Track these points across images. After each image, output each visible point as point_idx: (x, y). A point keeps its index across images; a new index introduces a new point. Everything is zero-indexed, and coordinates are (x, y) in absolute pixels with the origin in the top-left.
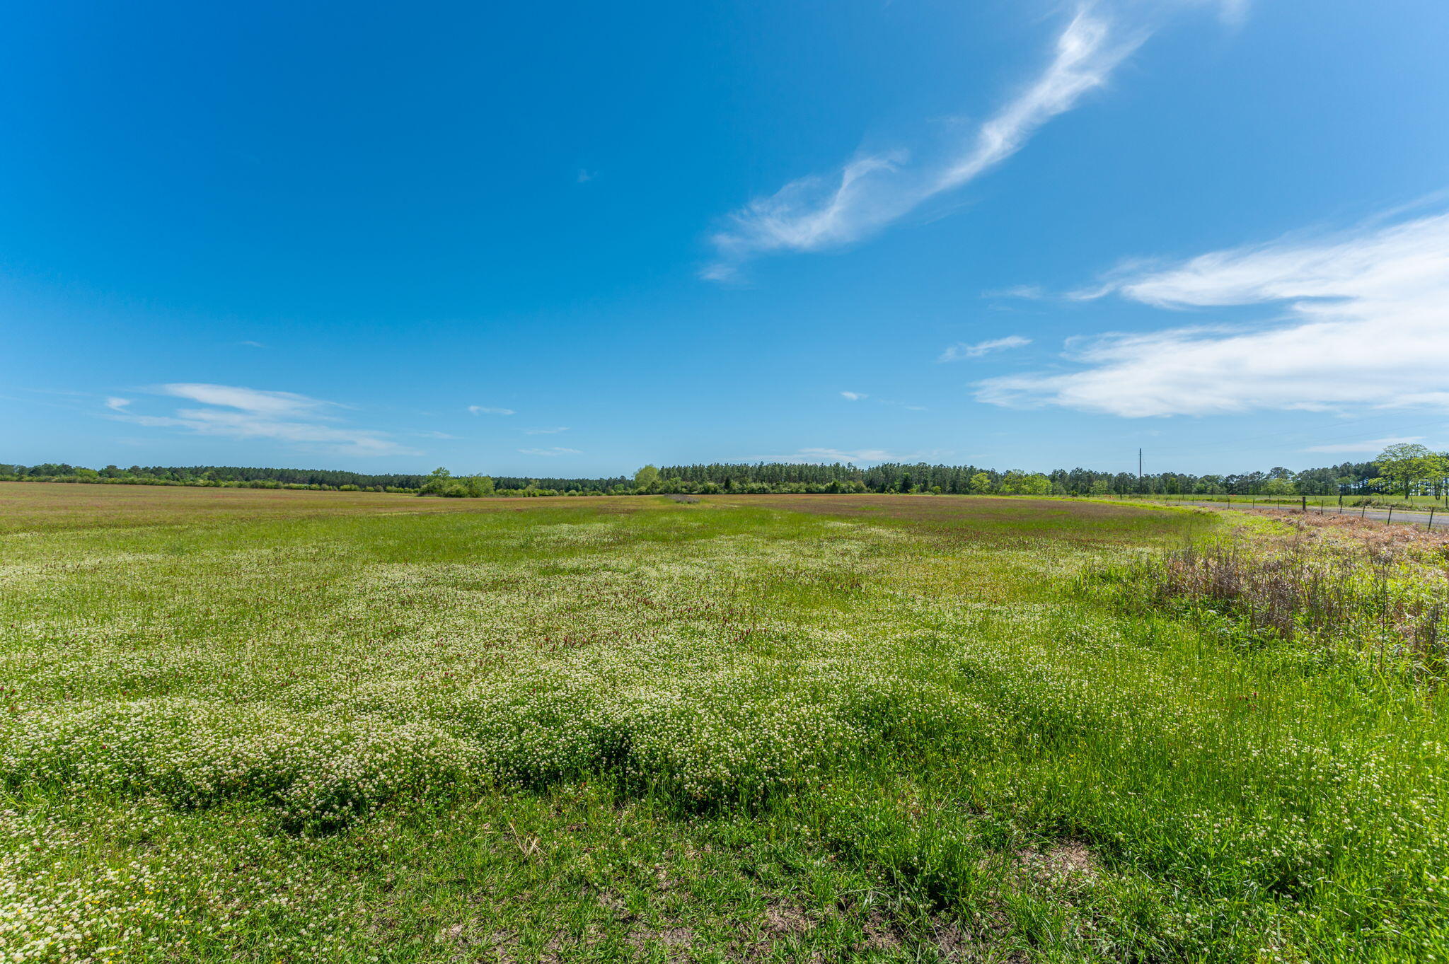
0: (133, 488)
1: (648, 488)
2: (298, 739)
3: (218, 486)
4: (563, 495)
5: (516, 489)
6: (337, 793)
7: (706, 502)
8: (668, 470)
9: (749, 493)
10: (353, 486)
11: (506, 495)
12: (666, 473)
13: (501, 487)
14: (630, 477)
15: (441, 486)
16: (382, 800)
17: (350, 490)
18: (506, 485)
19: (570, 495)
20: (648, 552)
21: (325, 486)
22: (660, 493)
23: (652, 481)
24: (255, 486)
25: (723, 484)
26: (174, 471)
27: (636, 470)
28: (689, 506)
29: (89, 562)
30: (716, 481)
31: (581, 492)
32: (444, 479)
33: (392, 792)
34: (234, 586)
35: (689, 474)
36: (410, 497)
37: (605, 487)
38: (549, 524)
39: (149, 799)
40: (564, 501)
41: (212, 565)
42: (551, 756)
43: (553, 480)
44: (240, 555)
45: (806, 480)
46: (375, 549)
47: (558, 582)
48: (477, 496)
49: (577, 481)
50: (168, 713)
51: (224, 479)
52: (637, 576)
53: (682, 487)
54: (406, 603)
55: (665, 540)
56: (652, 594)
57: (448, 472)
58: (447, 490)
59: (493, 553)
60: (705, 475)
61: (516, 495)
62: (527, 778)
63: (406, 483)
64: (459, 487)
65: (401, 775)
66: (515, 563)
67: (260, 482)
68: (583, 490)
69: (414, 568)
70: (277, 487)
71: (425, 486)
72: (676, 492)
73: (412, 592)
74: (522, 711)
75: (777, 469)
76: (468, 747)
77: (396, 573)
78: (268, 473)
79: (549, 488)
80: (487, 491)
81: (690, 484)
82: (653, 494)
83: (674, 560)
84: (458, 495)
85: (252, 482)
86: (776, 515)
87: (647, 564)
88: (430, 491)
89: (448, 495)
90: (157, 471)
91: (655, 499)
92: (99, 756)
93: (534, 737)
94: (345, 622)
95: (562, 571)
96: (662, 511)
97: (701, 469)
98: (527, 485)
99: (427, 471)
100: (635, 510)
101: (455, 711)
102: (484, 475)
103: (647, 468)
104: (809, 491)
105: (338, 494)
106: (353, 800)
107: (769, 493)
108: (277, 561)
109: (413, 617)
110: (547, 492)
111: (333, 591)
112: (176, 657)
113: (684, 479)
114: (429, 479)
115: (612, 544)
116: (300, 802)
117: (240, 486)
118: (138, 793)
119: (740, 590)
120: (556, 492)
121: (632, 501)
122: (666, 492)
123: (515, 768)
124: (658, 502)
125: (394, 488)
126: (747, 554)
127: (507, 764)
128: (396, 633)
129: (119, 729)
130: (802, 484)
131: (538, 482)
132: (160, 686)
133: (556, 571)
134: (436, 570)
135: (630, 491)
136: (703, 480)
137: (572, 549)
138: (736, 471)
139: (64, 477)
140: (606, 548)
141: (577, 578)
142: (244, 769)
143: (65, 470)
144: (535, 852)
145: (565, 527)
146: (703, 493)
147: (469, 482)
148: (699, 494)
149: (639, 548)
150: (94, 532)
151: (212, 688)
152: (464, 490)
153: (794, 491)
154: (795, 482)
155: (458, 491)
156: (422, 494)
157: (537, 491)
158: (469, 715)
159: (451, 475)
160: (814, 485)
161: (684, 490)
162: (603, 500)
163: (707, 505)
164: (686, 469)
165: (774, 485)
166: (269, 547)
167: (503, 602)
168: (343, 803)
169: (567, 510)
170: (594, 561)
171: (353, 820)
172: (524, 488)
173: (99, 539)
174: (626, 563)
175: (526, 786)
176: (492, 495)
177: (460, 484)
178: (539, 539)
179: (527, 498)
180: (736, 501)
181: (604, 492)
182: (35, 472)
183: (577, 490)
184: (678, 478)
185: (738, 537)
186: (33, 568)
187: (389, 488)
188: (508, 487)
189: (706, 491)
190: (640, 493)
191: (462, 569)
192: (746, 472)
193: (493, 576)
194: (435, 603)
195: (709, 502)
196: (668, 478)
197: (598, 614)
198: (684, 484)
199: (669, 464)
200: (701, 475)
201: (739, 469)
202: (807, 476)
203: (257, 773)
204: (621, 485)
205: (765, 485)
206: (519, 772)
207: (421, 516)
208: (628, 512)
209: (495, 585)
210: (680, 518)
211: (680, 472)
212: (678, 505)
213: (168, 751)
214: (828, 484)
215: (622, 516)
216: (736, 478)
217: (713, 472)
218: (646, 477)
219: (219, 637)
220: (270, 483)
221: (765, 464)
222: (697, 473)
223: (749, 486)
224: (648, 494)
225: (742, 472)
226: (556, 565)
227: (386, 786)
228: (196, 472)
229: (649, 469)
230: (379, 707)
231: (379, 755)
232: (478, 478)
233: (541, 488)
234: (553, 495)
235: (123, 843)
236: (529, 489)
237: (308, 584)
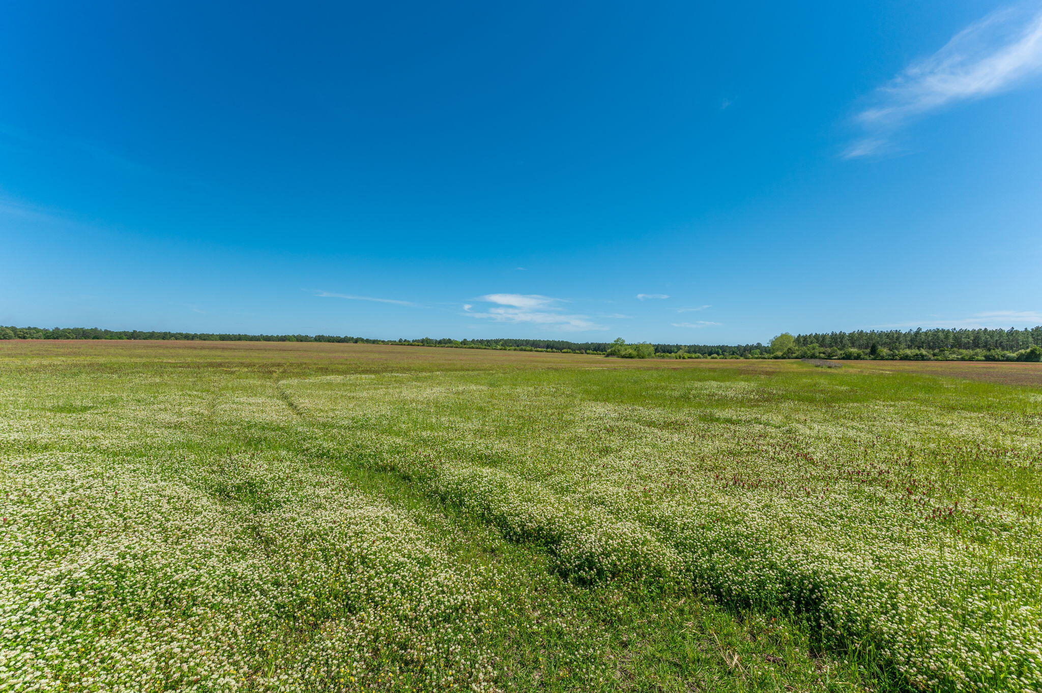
0: (472, 350)
1: (784, 353)
2: (561, 514)
3: (505, 350)
4: (706, 358)
5: (670, 353)
6: (587, 559)
7: (849, 367)
8: (805, 338)
9: (901, 359)
10: (569, 350)
11: (663, 357)
12: (803, 341)
13: (659, 352)
14: (765, 343)
15: (619, 351)
16: (614, 575)
17: (567, 352)
18: (663, 350)
19: (713, 358)
20: (797, 411)
21: (554, 350)
22: (797, 358)
23: (788, 347)
24: (521, 350)
25: (868, 351)
26: (488, 341)
27: (772, 338)
28: (829, 370)
29: (461, 388)
30: (860, 347)
31: (722, 356)
32: (621, 345)
33: (620, 571)
34: (519, 407)
35: (828, 341)
36: (600, 357)
37: (743, 352)
38: (700, 380)
39: (492, 527)
40: (709, 362)
41: (507, 394)
42: (741, 583)
43: (698, 346)
44: (519, 390)
45: (985, 347)
46: (586, 392)
47: (716, 428)
48: (643, 358)
49: (718, 347)
50: (498, 478)
51: (508, 346)
52: (789, 431)
53: (820, 353)
54: (609, 431)
55: (811, 401)
56: (809, 450)
57: (624, 341)
58: (623, 353)
59: (661, 401)
60: (846, 341)
61: (670, 357)
62: (719, 594)
63: (598, 348)
64: (631, 351)
65: (626, 561)
66: (679, 409)
67: (524, 347)
68: (723, 354)
69: (610, 406)
70: (531, 351)
71: (609, 350)
72: (813, 357)
73: (612, 424)
74: (711, 535)
75: (941, 335)
76: (670, 553)
77: (600, 409)
78: (527, 342)
79: (695, 352)
80: (649, 354)
81: (829, 350)
82: (789, 358)
83: (825, 420)
84: (630, 357)
85: (520, 347)
86: (945, 383)
87: (798, 421)
88: (612, 354)
89: (623, 357)
90: (481, 342)
91: (792, 363)
92: (473, 496)
93: (724, 562)
94: (577, 439)
95: (718, 420)
96: (801, 374)
97: (842, 336)
98: (678, 350)
99: (611, 341)
100: (773, 372)
101: (655, 520)
102: (648, 343)
103: (782, 336)
104: (988, 359)
105: (561, 355)
106: (596, 568)
107: (929, 360)
108: (536, 395)
109: (615, 442)
110: (693, 355)
111: (566, 417)
112: (499, 446)
113: (821, 346)
114: (612, 346)
115: (758, 400)
116: (566, 558)
117: (515, 350)
118: (489, 522)
119: (917, 460)
120: (700, 355)
121: (768, 364)
122: (803, 357)
123: (709, 583)
124: (795, 366)
125: (591, 351)
126: (917, 422)
127: (701, 577)
128: (606, 451)
129: (479, 483)
130: (978, 350)
131: (687, 348)
132: (492, 461)
133: (712, 419)
134: (625, 409)
135: (766, 356)
136: (844, 346)
137: (723, 402)
138: (884, 337)
139: (449, 345)
140: (755, 403)
141: (732, 427)
142: (534, 525)
143: (450, 341)
144: (737, 666)
145: (714, 384)
146: (843, 358)
147: (637, 348)
148: (839, 359)
149: (785, 405)
150: (461, 373)
151: (514, 468)
152: (634, 353)
153: (967, 358)
154: (966, 348)
155: (630, 354)
156: (608, 356)
157: (686, 355)
158: (665, 527)
159: (627, 342)
160: (998, 352)
161: (822, 355)
162: (741, 363)
163: (851, 370)
164: (824, 337)
165: (937, 351)
166: (531, 386)
167: (676, 440)
168: (591, 568)
169: (712, 370)
170: (746, 414)
171: (597, 582)
172: (676, 352)
173: (462, 377)
174: (777, 419)
175: (719, 601)
176: (653, 357)
177: (631, 348)
178: (694, 392)
179: (679, 360)
180: (887, 367)
181: (741, 356)
182: (440, 342)
183: (718, 354)
184: (816, 345)
185: (898, 404)
186: (441, 389)
187: (588, 351)
188: (664, 352)
189: (848, 357)
190: (776, 358)
191: (643, 412)
192: (898, 338)
193: (664, 418)
194: (629, 434)
195: (852, 367)
196: (805, 345)
197: (759, 461)
198: (822, 349)
199: (806, 332)
200: (841, 342)
201: (888, 335)
202: (986, 342)
203: (541, 529)
204: (757, 351)
205: (924, 352)
206: (713, 588)
207: (609, 370)
208: (767, 373)
209: (666, 425)
210: (823, 382)
211: (817, 339)
212: (817, 369)
213: (500, 501)
214: (1023, 351)
215: (763, 377)
216: (884, 345)
217: (855, 339)
218: (782, 344)
219: (514, 437)
220: (528, 348)
221: (924, 330)
222: (837, 340)
223: (902, 352)
224: (784, 358)
225: (893, 339)
226: (711, 415)
227: (615, 565)
228: (497, 342)
229: (785, 337)
230: (603, 503)
231: (611, 541)
232: (643, 345)
233: (689, 352)
234: (698, 358)
235: (485, 551)
236: (680, 353)
237: (553, 411)
